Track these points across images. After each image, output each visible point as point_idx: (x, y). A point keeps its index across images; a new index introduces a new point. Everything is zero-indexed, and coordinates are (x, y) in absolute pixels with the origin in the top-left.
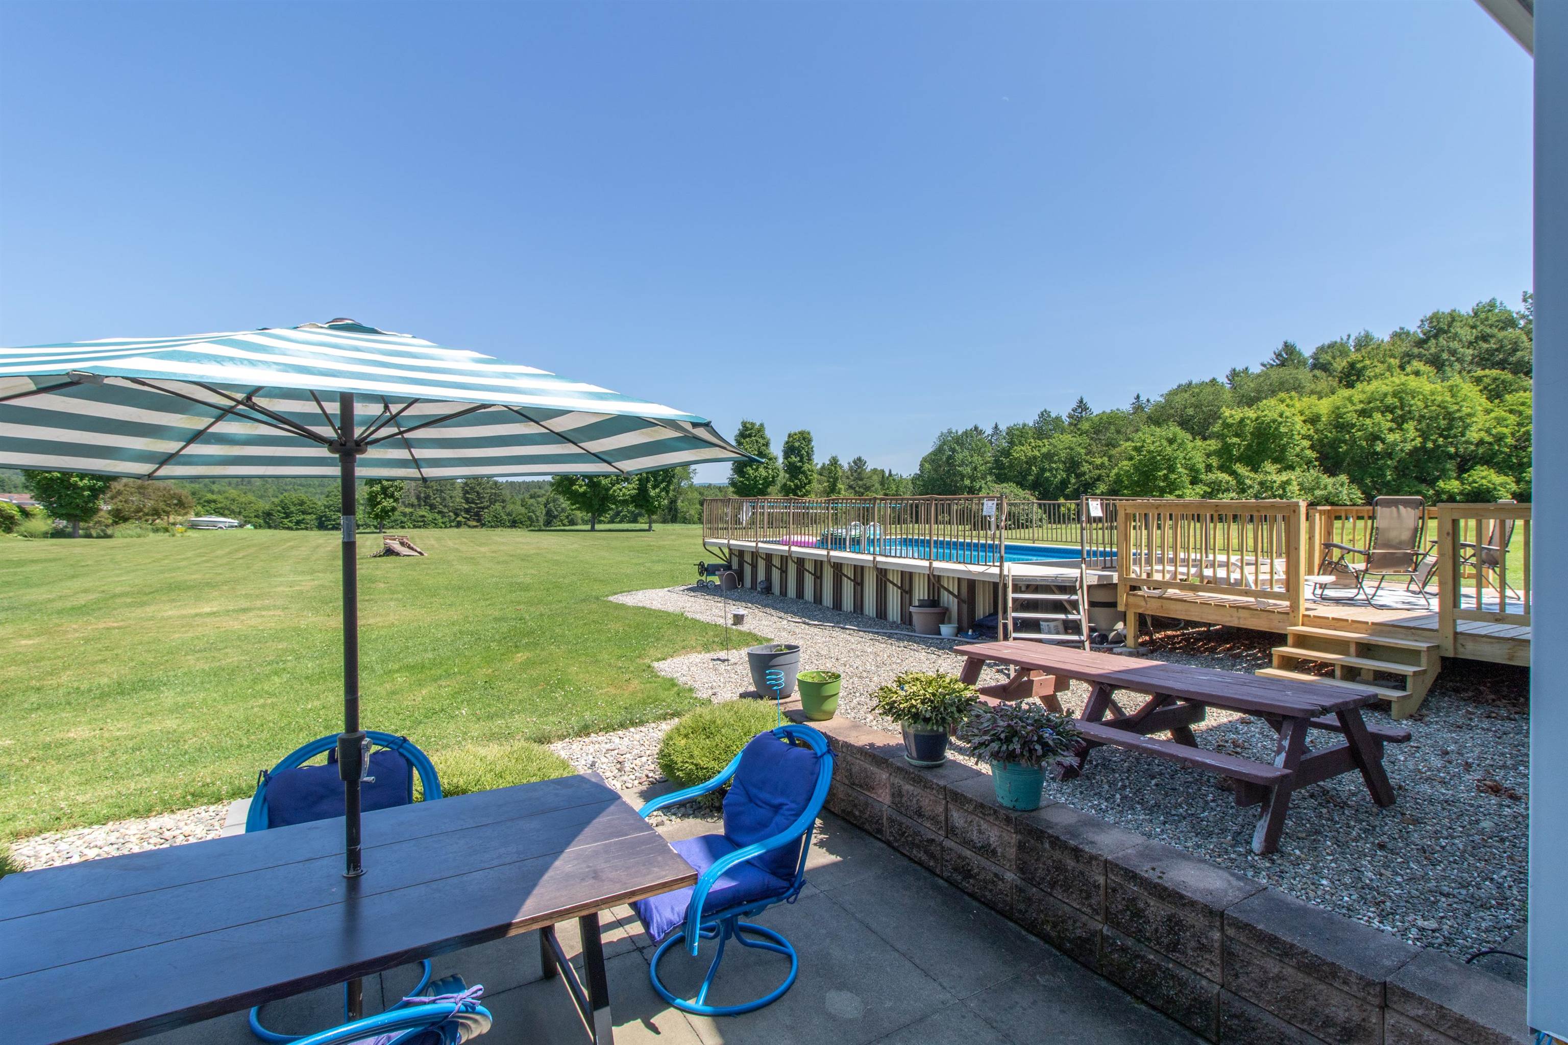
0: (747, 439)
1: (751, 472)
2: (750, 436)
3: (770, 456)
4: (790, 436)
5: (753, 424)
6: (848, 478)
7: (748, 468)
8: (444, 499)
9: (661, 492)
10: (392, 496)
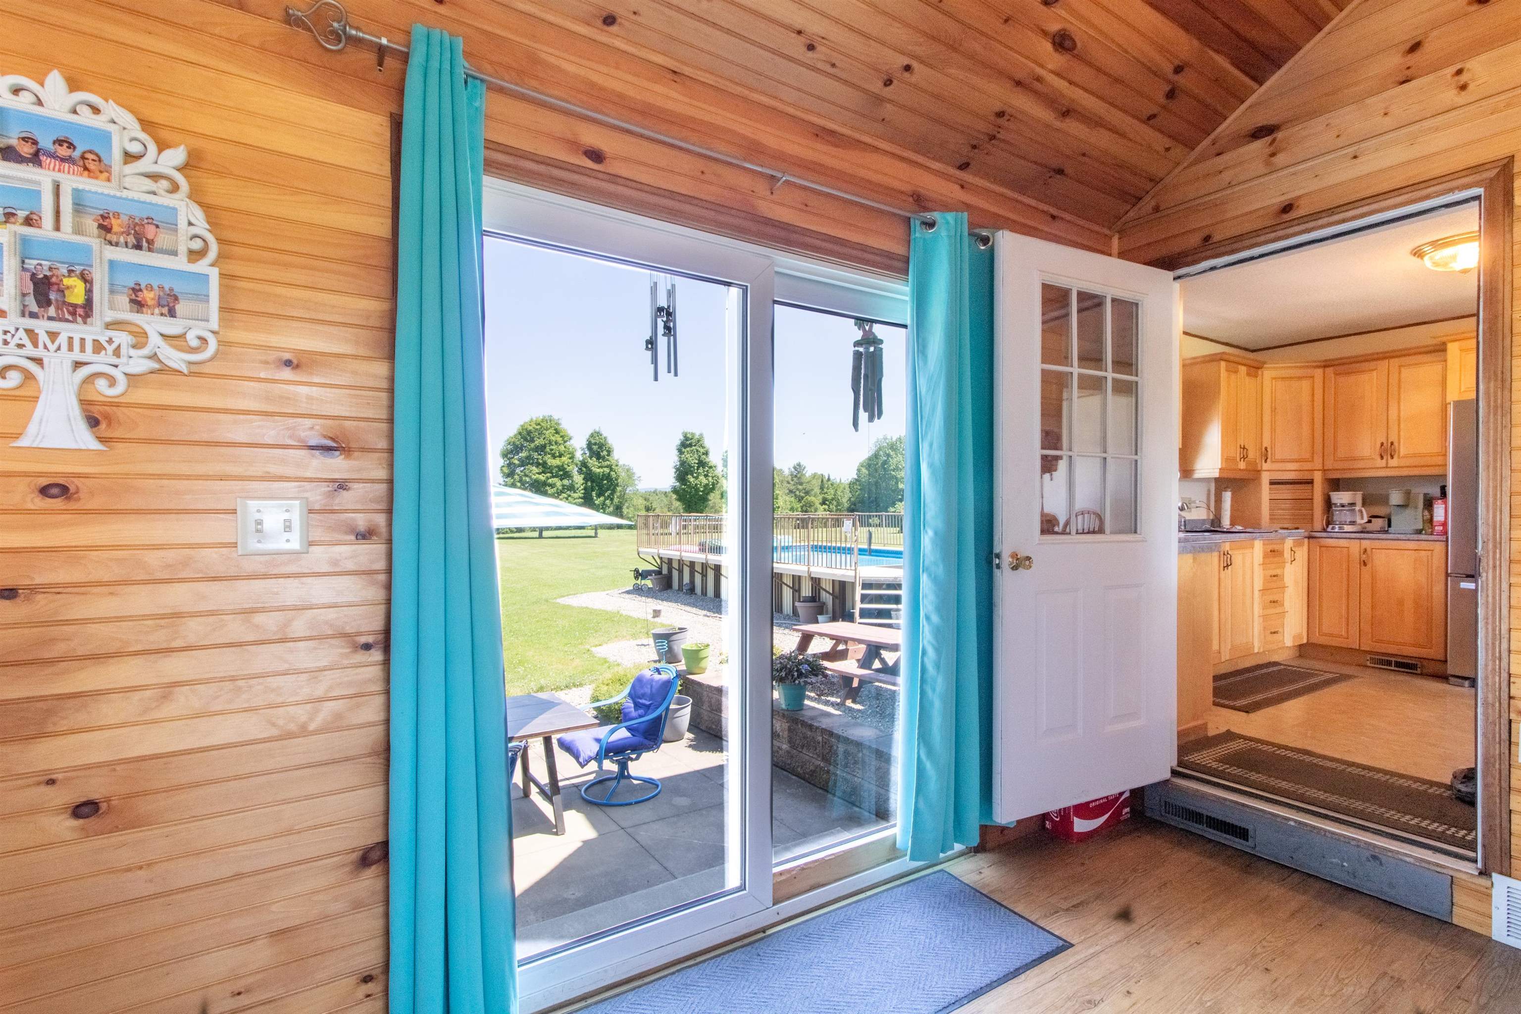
0: (688, 449)
1: (692, 480)
2: (690, 445)
3: (710, 464)
5: (693, 434)
6: (788, 483)
7: (689, 476)
9: (605, 500)
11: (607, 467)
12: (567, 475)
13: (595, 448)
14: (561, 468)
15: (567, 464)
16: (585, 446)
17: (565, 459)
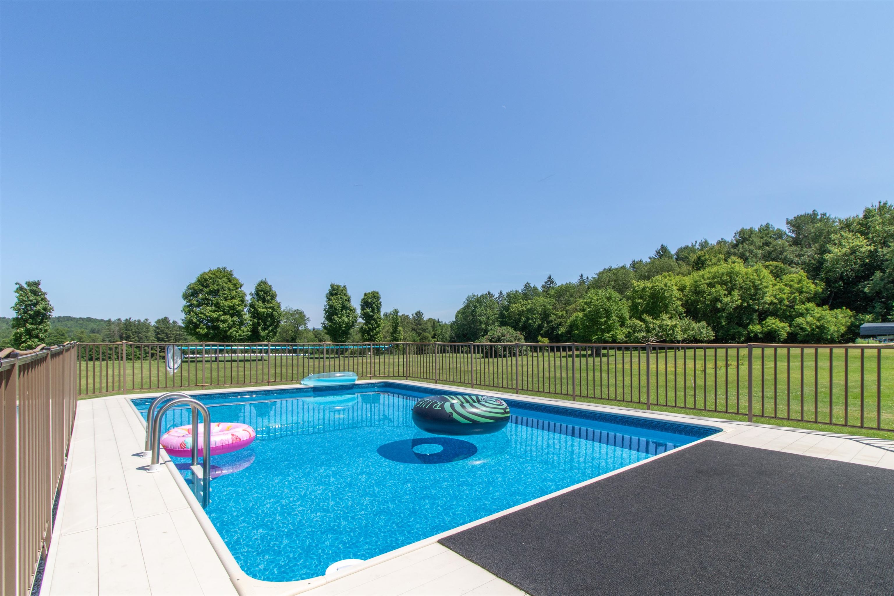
0: (335, 297)
1: (337, 319)
2: (336, 294)
3: (351, 308)
4: (365, 295)
5: (339, 286)
6: (412, 324)
7: (335, 316)
8: (141, 338)
9: (269, 333)
10: (37, 337)
11: (270, 308)
12: (239, 314)
13: (261, 293)
14: (232, 308)
15: (237, 305)
16: (253, 293)
17: (236, 301)
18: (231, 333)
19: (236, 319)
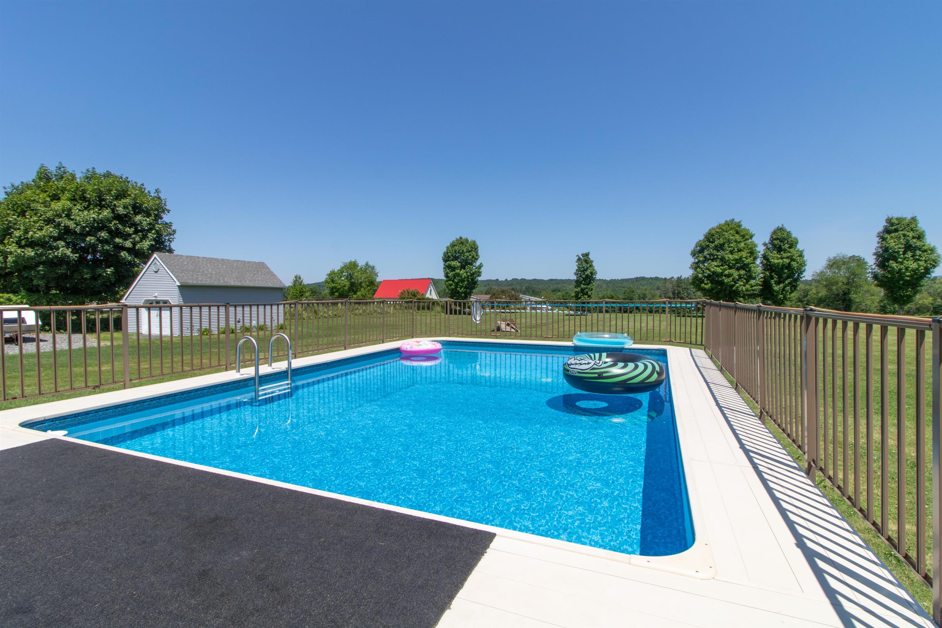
0: (893, 235)
5: (901, 219)
8: (690, 294)
11: (787, 258)
12: (747, 267)
13: (776, 242)
14: (739, 261)
15: (745, 258)
16: (767, 242)
17: (744, 254)
18: (738, 287)
19: (742, 272)
